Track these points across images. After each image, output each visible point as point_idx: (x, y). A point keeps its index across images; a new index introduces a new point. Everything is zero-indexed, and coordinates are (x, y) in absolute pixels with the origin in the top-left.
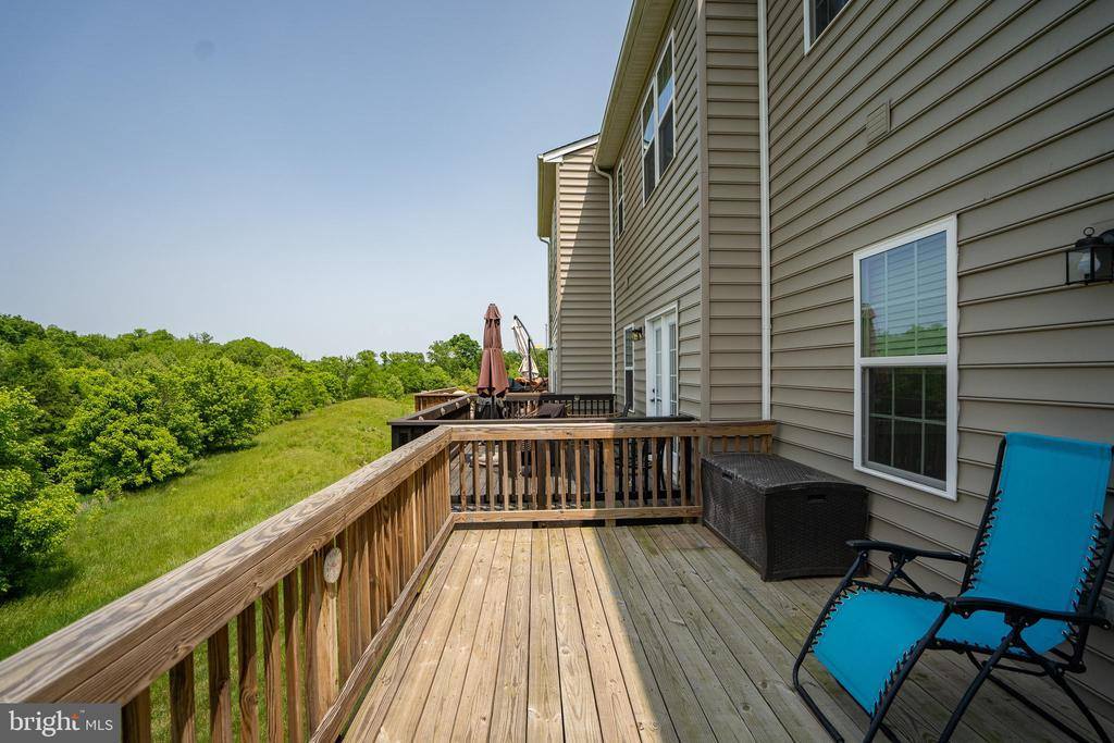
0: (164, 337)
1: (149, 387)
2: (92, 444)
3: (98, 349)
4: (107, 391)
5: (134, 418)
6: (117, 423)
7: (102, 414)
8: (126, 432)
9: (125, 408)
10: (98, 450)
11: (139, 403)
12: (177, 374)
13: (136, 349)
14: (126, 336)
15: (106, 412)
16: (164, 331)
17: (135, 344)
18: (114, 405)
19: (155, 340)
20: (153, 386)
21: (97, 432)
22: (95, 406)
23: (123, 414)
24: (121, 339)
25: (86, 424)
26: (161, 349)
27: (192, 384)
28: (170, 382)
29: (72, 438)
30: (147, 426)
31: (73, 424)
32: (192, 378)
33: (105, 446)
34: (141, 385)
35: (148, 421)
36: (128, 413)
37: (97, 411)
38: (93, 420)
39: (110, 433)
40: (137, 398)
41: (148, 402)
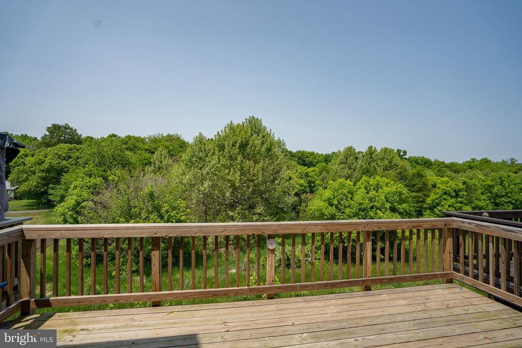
0: (486, 161)
1: (461, 186)
2: (435, 209)
4: (443, 187)
5: (453, 200)
6: (446, 202)
7: (440, 197)
8: (450, 206)
9: (450, 195)
10: (437, 212)
11: (456, 193)
12: (479, 178)
13: (471, 168)
14: (467, 162)
15: (442, 196)
16: (486, 158)
17: (471, 166)
18: (445, 193)
19: (481, 163)
20: (464, 186)
21: (438, 204)
22: (437, 193)
23: (449, 198)
24: (464, 164)
25: (433, 201)
26: (484, 168)
27: (489, 186)
28: (474, 184)
29: (429, 206)
30: (460, 204)
31: (429, 200)
32: (489, 182)
33: (440, 211)
34: (457, 185)
35: (461, 202)
36: (451, 197)
37: (438, 196)
38: (436, 199)
39: (443, 205)
40: (455, 191)
41: (461, 193)
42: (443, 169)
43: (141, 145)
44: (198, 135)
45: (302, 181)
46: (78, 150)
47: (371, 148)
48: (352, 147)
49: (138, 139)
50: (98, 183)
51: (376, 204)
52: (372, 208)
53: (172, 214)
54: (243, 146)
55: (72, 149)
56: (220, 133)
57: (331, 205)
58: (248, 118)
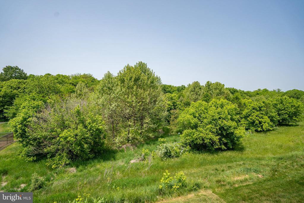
0: (266, 90)
1: (263, 105)
2: (248, 118)
3: (249, 94)
4: (252, 105)
5: (258, 113)
6: (254, 114)
7: (251, 111)
8: (256, 116)
9: (256, 110)
10: (249, 120)
11: (260, 109)
12: (271, 101)
13: (258, 94)
14: (256, 91)
15: (252, 110)
16: (266, 89)
17: (258, 93)
18: (254, 109)
19: (263, 92)
20: (264, 104)
21: (249, 115)
22: (249, 109)
23: (256, 111)
24: (254, 92)
25: (247, 113)
26: (265, 94)
27: (275, 104)
28: (269, 103)
29: (244, 116)
30: (262, 115)
31: (244, 113)
32: (275, 102)
33: (251, 119)
34: (261, 104)
35: (262, 114)
36: (257, 111)
37: (249, 110)
38: (249, 112)
39: (252, 116)
40: (259, 107)
41: (262, 109)
42: (244, 95)
43: (67, 80)
44: (107, 73)
45: (169, 102)
46: (24, 83)
47: (208, 82)
48: (197, 82)
49: (64, 77)
50: (40, 104)
51: (222, 116)
52: (220, 118)
53: (93, 125)
54: (136, 80)
55: (21, 83)
56: (121, 72)
57: (195, 117)
58: (138, 63)
